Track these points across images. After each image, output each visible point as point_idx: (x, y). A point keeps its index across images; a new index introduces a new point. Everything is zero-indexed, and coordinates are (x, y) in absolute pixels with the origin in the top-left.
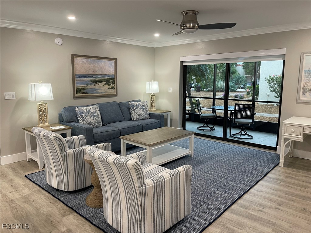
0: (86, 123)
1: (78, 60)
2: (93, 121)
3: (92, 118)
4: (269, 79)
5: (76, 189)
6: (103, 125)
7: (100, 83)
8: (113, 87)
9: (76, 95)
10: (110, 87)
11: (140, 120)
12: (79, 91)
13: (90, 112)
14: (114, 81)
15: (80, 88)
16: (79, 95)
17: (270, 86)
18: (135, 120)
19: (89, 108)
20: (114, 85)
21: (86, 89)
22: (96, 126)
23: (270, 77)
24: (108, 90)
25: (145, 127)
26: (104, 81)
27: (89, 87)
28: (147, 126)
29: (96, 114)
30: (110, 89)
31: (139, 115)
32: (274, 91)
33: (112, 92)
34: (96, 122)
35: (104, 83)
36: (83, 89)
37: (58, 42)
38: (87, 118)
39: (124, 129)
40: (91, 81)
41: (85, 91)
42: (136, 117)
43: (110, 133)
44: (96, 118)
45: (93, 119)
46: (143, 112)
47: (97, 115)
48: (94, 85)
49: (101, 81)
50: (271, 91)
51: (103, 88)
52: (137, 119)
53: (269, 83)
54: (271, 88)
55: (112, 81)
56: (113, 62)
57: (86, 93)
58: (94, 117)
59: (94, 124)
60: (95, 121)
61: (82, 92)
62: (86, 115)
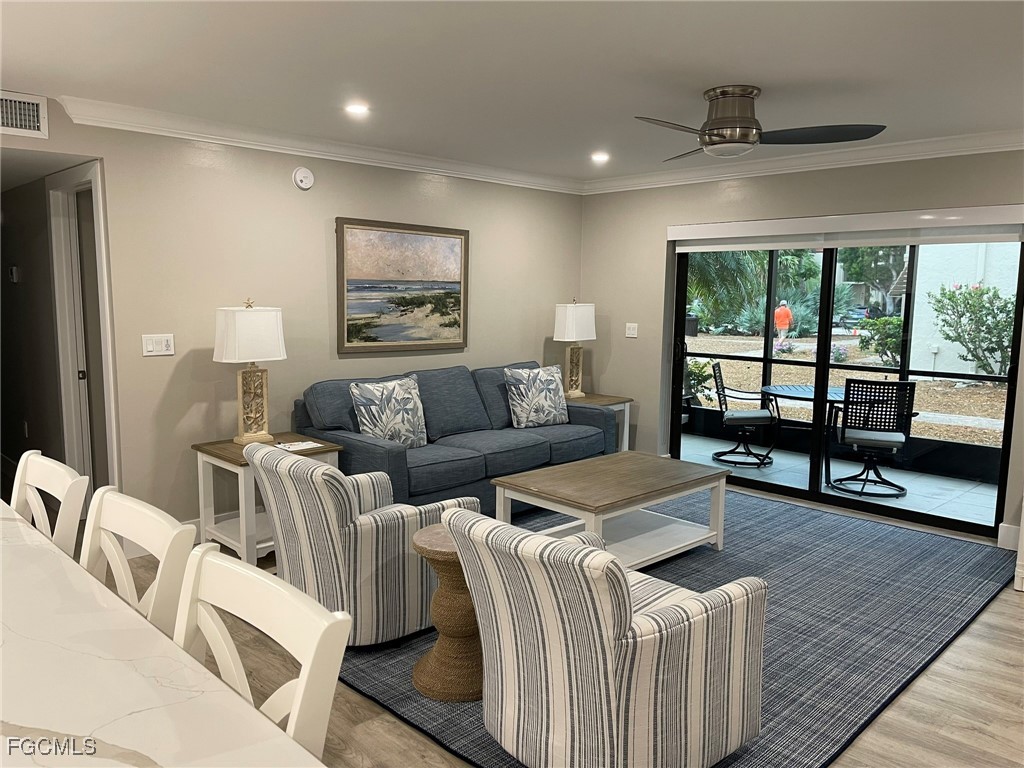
0: (381, 434)
1: (355, 237)
2: (403, 428)
3: (400, 416)
4: (939, 297)
5: (377, 639)
6: (430, 441)
7: (418, 307)
8: (455, 319)
9: (347, 345)
10: (446, 319)
11: (540, 425)
12: (355, 331)
13: (393, 400)
14: (457, 302)
15: (357, 322)
16: (356, 343)
17: (943, 320)
18: (523, 425)
19: (390, 385)
20: (457, 315)
21: (376, 326)
22: (409, 442)
23: (943, 289)
24: (441, 329)
25: (557, 450)
26: (430, 302)
27: (385, 320)
28: (565, 446)
29: (410, 406)
30: (446, 326)
31: (536, 411)
32: (958, 338)
33: (451, 335)
34: (410, 432)
35: (429, 307)
36: (368, 325)
37: (302, 181)
38: (384, 417)
39: (498, 456)
40: (391, 301)
41: (372, 333)
42: (528, 418)
43: (455, 465)
44: (410, 417)
45: (403, 421)
46: (549, 402)
47: (415, 410)
48: (399, 314)
49: (419, 302)
50: (948, 337)
51: (425, 324)
52: (531, 424)
53: (940, 310)
54: (946, 328)
55: (453, 300)
56: (457, 242)
57: (374, 340)
58: (406, 415)
59: (404, 438)
60: (407, 426)
61: (364, 335)
62: (380, 409)
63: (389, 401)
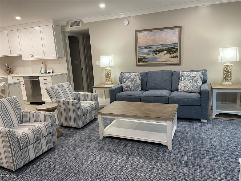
0: (125, 86)
2: (131, 86)
7: (161, 52)
8: (176, 55)
9: (138, 63)
10: (172, 55)
11: (185, 92)
12: (140, 60)
13: (130, 78)
14: (177, 50)
15: (141, 57)
16: (141, 63)
18: (179, 91)
19: (132, 74)
20: (177, 54)
21: (147, 58)
22: (132, 89)
24: (170, 59)
26: (166, 50)
27: (150, 56)
29: (134, 80)
30: (172, 57)
33: (176, 60)
34: (133, 87)
35: (165, 52)
36: (144, 58)
37: (125, 23)
40: (151, 51)
41: (146, 60)
42: (181, 89)
44: (133, 83)
45: (131, 84)
47: (136, 81)
48: (154, 54)
49: (162, 51)
51: (164, 57)
52: (182, 91)
55: (175, 49)
57: (146, 62)
58: (132, 82)
59: (131, 88)
60: (132, 85)
61: (143, 61)
62: (126, 80)
63: (129, 78)
